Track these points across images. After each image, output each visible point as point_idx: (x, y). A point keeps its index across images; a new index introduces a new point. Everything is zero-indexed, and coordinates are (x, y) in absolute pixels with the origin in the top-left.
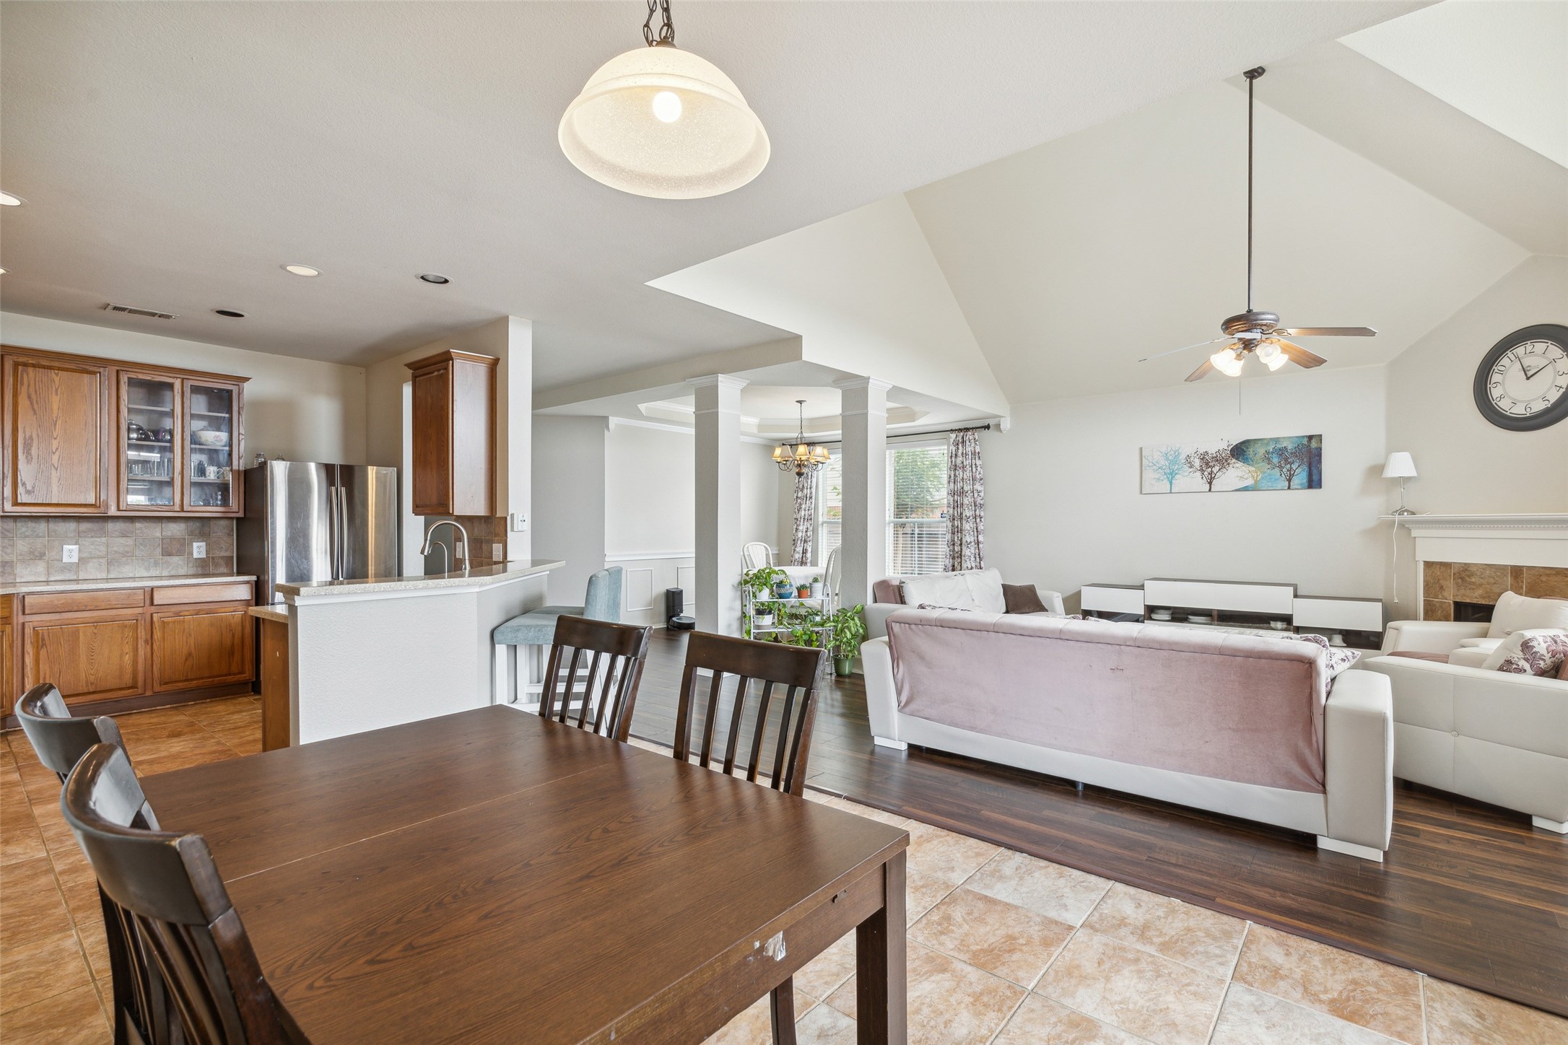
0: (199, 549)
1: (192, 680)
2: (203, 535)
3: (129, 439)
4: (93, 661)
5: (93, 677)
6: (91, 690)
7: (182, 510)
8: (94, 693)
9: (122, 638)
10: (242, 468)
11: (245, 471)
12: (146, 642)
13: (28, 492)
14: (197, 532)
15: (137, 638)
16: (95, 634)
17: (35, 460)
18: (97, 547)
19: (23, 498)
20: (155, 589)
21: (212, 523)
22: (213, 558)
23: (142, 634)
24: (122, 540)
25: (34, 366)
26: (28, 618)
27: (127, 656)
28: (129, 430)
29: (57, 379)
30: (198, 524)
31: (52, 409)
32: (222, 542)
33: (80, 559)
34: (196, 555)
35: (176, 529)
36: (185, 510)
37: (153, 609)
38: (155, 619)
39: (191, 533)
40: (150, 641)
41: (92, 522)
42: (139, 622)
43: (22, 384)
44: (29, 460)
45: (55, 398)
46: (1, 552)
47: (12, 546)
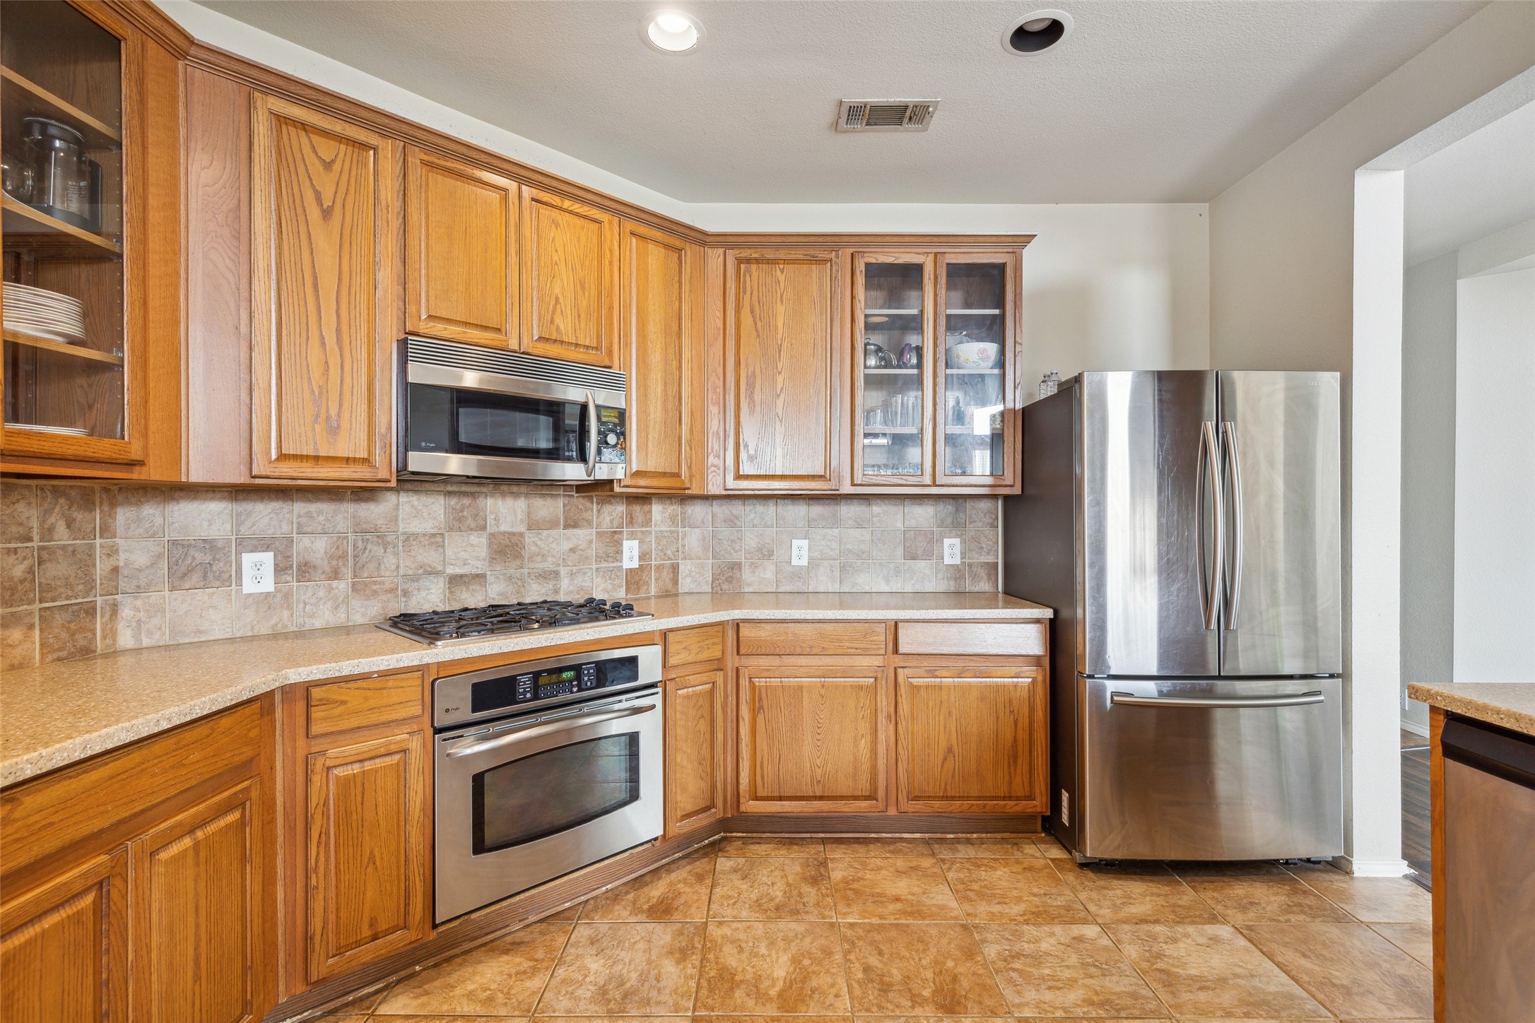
0: (952, 551)
1: (953, 798)
2: (957, 526)
3: (866, 367)
4: (819, 743)
5: (820, 770)
6: (818, 794)
7: (935, 484)
8: (821, 798)
9: (856, 709)
10: (1019, 406)
11: (1023, 408)
12: (889, 717)
13: (751, 458)
14: (949, 521)
15: (876, 710)
16: (822, 696)
17: (758, 408)
18: (829, 543)
19: (746, 469)
20: (900, 625)
21: (969, 504)
22: (970, 565)
23: (884, 703)
24: (856, 533)
25: (757, 261)
26: (746, 661)
27: (863, 741)
28: (866, 353)
29: (782, 278)
30: (949, 508)
31: (776, 328)
32: (983, 538)
33: (811, 559)
34: (947, 561)
35: (923, 515)
36: (937, 483)
37: (898, 661)
38: (901, 679)
39: (941, 524)
40: (893, 716)
41: (823, 504)
42: (879, 681)
43: (745, 292)
44: (752, 411)
45: (780, 309)
46: (729, 548)
47: (741, 539)
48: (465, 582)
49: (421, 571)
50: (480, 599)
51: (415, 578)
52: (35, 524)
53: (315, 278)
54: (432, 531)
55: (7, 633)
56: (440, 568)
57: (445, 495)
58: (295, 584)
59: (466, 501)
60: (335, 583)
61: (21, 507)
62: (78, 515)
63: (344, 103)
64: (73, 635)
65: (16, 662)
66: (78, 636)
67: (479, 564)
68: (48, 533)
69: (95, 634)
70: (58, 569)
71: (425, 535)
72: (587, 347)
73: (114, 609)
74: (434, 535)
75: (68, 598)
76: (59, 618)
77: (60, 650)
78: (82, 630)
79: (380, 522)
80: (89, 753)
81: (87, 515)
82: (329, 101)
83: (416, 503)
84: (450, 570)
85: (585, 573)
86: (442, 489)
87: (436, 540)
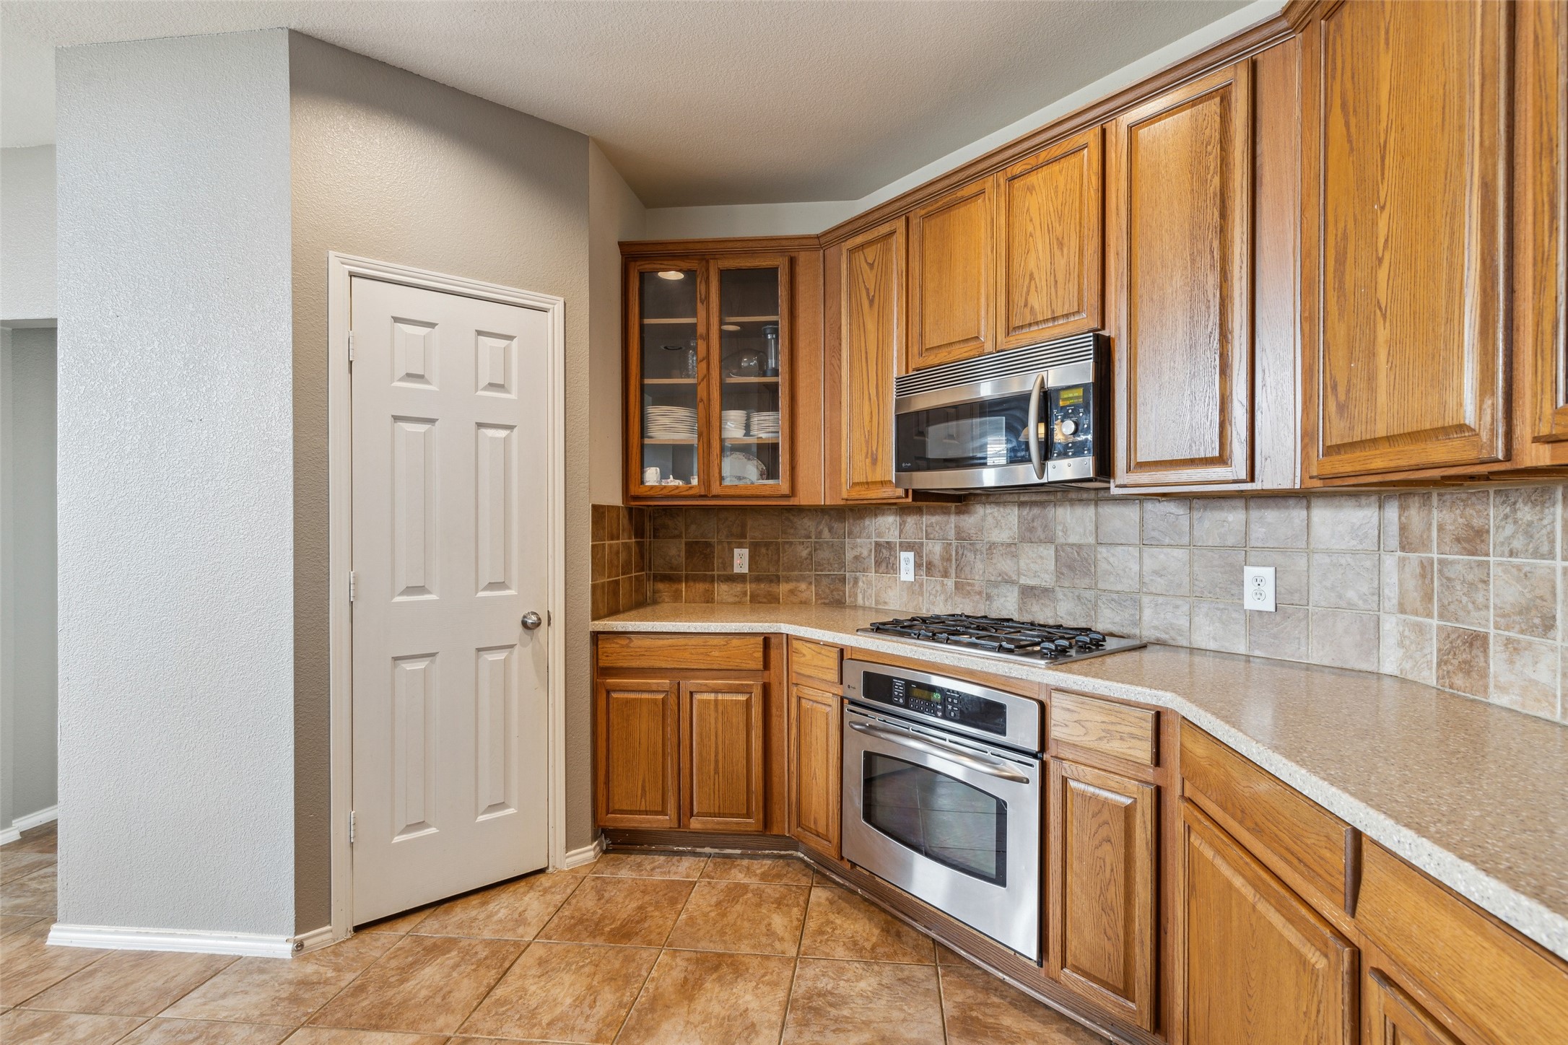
45: (1385, 62)
46: (1465, 599)
47: (1486, 582)
48: (1035, 595)
49: (1000, 579)
50: (1049, 615)
51: (995, 584)
52: (813, 529)
53: (866, 353)
54: (1008, 541)
55: (799, 584)
56: (1015, 578)
57: (1019, 506)
58: (925, 577)
59: (1036, 511)
60: (945, 580)
61: (806, 520)
62: (836, 525)
63: (876, 213)
64: (832, 592)
65: (803, 599)
66: (835, 593)
67: (1047, 577)
68: (819, 534)
69: (845, 594)
70: (824, 554)
71: (1002, 544)
72: (1067, 316)
73: (856, 581)
74: (1010, 545)
75: (829, 571)
76: (825, 582)
77: (825, 598)
78: (837, 590)
79: (973, 531)
80: (655, 630)
81: (841, 525)
82: (870, 218)
83: (996, 514)
84: (1023, 581)
85: (1177, 607)
86: (1016, 499)
87: (1011, 549)
